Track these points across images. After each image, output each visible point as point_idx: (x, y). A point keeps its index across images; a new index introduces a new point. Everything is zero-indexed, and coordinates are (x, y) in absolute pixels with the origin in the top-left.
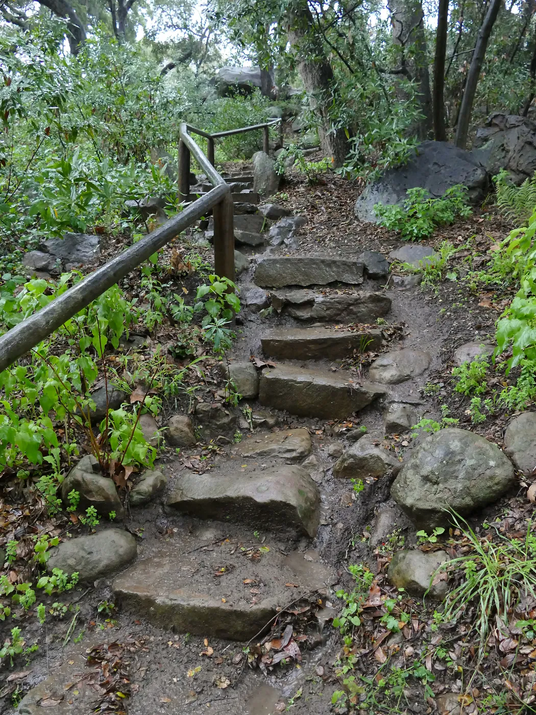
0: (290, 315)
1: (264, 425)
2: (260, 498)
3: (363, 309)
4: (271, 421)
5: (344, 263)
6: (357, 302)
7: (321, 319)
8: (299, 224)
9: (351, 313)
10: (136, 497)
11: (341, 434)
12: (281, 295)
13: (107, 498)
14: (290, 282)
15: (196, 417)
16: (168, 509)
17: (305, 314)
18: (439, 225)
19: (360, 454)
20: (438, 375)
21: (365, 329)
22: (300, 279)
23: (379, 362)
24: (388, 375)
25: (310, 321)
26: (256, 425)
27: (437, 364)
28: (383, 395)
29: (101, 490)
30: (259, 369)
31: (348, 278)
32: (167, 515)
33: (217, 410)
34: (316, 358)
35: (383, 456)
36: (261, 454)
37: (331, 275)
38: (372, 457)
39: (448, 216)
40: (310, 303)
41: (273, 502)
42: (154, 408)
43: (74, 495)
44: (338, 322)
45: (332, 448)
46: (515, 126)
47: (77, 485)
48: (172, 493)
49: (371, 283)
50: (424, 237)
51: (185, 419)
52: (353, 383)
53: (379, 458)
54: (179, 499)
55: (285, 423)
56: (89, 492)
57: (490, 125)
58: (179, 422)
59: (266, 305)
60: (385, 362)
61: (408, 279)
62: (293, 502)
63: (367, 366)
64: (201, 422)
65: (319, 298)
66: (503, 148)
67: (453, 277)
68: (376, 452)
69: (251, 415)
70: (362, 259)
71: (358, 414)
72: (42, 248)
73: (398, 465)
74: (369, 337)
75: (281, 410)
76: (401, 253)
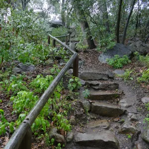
0: (92, 88)
1: (94, 118)
2: (106, 140)
3: (112, 87)
4: (95, 118)
5: (103, 74)
6: (111, 85)
7: (101, 89)
8: (84, 62)
9: (109, 87)
10: (68, 140)
11: (116, 122)
12: (90, 82)
13: (63, 141)
14: (90, 79)
15: (76, 116)
16: (75, 144)
17: (97, 87)
18: (124, 65)
19: (127, 127)
20: (139, 105)
21: (114, 92)
22: (92, 78)
23: (121, 101)
24: (125, 105)
25: (98, 89)
26: (91, 119)
27: (137, 102)
28: (126, 111)
29: (61, 138)
30: (91, 103)
31: (104, 78)
32: (75, 145)
33: (82, 114)
34: (103, 100)
35: (134, 128)
36: (96, 127)
37: (100, 77)
38: (131, 128)
39: (126, 62)
40: (98, 85)
41: (109, 141)
42: (66, 114)
43: (53, 140)
44: (106, 90)
45: (115, 125)
46: (138, 41)
47: (53, 137)
48: (76, 139)
49: (110, 79)
50: (121, 68)
51: (74, 117)
52: (115, 107)
53: (133, 129)
54: (79, 141)
55: (99, 118)
56: (57, 139)
57: (132, 40)
58: (73, 118)
59: (85, 85)
60: (123, 101)
61: (120, 78)
62: (115, 141)
63: (118, 102)
64: (78, 118)
65: (101, 84)
66: (135, 46)
67: (132, 79)
68: (132, 127)
69: (90, 116)
70: (107, 73)
71: (120, 116)
72: (18, 67)
73: (139, 130)
74: (117, 94)
75: (97, 114)
76: (115, 72)
